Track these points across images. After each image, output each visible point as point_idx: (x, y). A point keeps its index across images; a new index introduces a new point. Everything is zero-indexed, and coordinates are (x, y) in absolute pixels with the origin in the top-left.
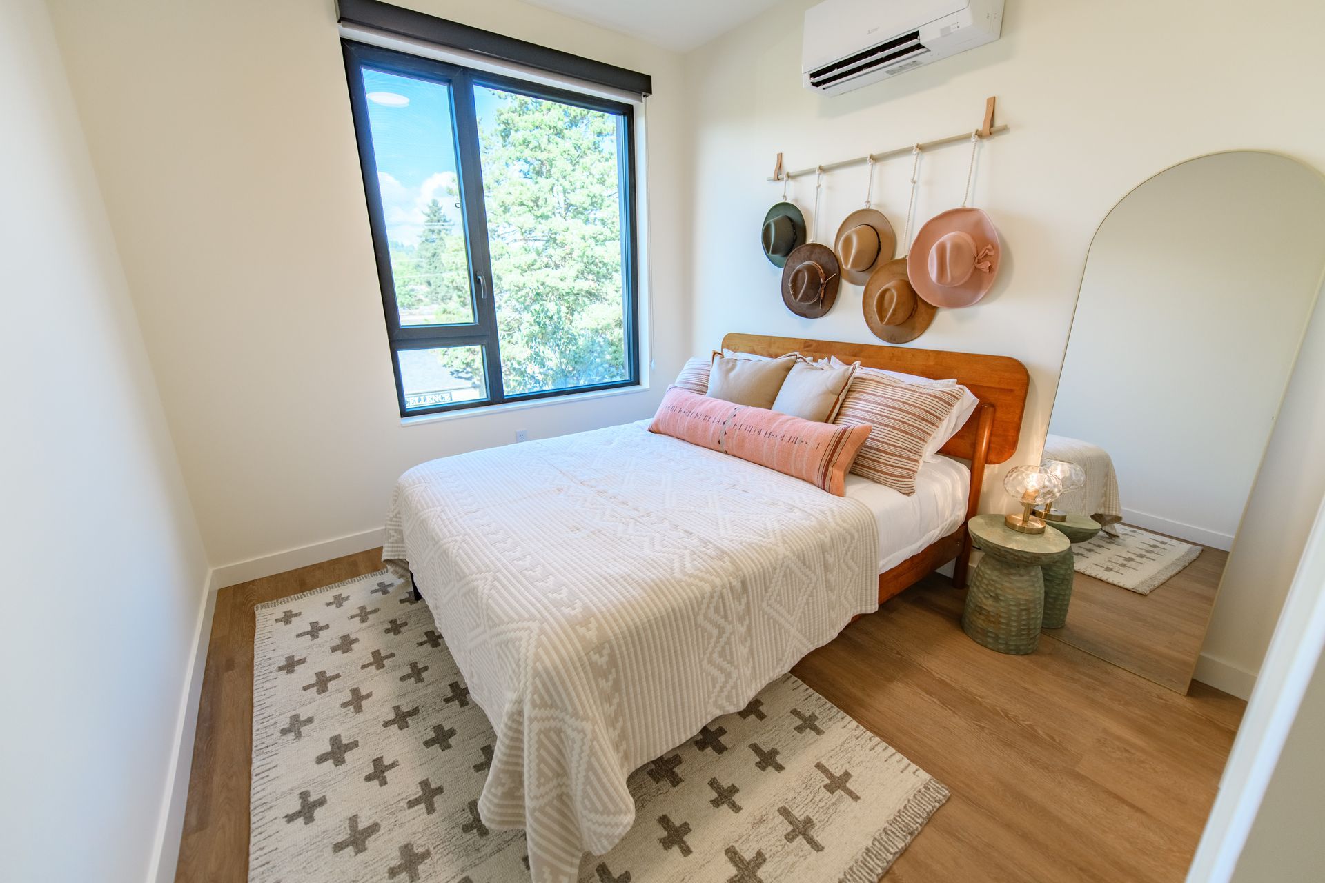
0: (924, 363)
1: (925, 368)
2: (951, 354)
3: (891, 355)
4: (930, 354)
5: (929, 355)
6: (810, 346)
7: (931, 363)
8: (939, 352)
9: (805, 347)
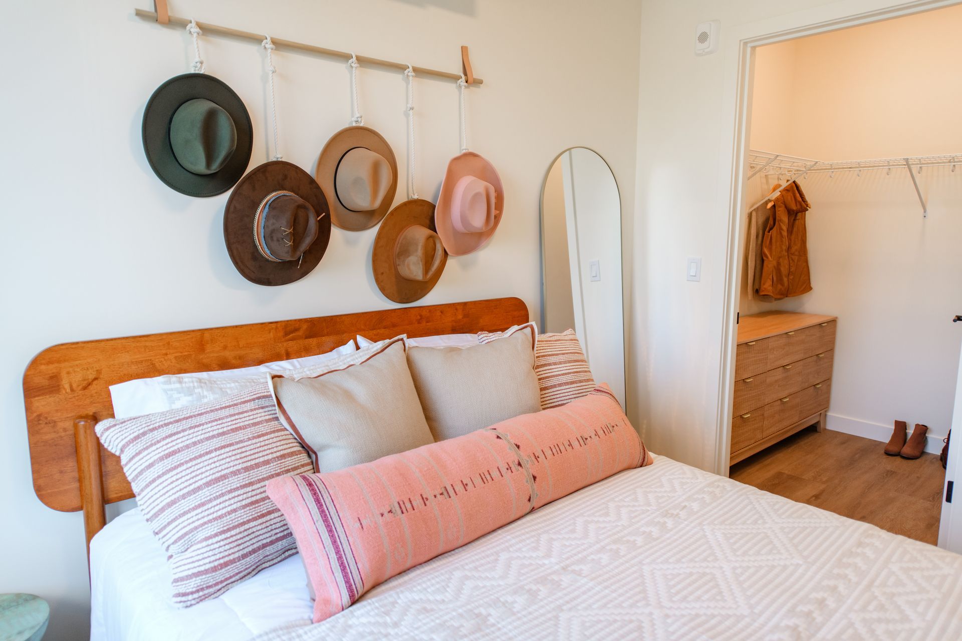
0: (453, 319)
1: (455, 324)
2: (475, 303)
3: (419, 317)
4: (458, 307)
5: (456, 309)
6: (296, 330)
7: (460, 317)
8: (465, 304)
9: (286, 334)
